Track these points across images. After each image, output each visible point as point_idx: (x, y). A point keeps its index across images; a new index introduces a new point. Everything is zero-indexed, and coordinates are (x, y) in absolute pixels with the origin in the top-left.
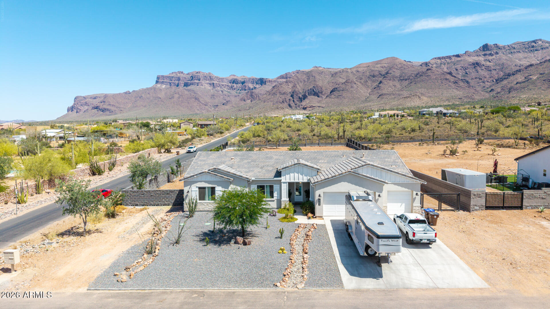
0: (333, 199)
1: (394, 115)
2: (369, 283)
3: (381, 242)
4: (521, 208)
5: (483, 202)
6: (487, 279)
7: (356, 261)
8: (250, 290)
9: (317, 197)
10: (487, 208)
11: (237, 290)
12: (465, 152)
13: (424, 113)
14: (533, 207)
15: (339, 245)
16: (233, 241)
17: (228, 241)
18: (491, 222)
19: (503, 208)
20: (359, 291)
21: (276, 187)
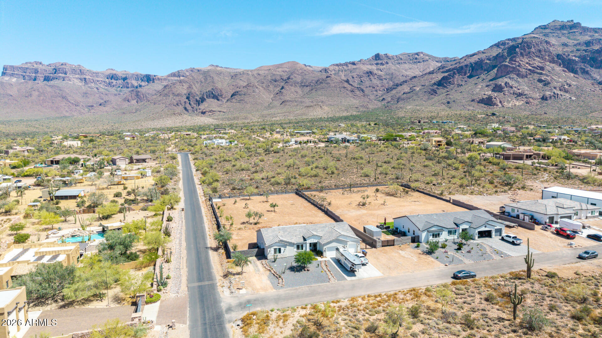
0: (330, 249)
1: (308, 141)
2: (353, 278)
3: (357, 266)
4: (394, 245)
5: (381, 244)
6: (383, 273)
7: (347, 272)
8: (325, 284)
9: (324, 249)
10: (382, 246)
11: (320, 284)
12: (370, 203)
13: (332, 139)
14: (398, 245)
15: (339, 267)
16: (303, 270)
17: (301, 270)
18: (384, 253)
19: (388, 246)
20: (352, 281)
21: (304, 245)
